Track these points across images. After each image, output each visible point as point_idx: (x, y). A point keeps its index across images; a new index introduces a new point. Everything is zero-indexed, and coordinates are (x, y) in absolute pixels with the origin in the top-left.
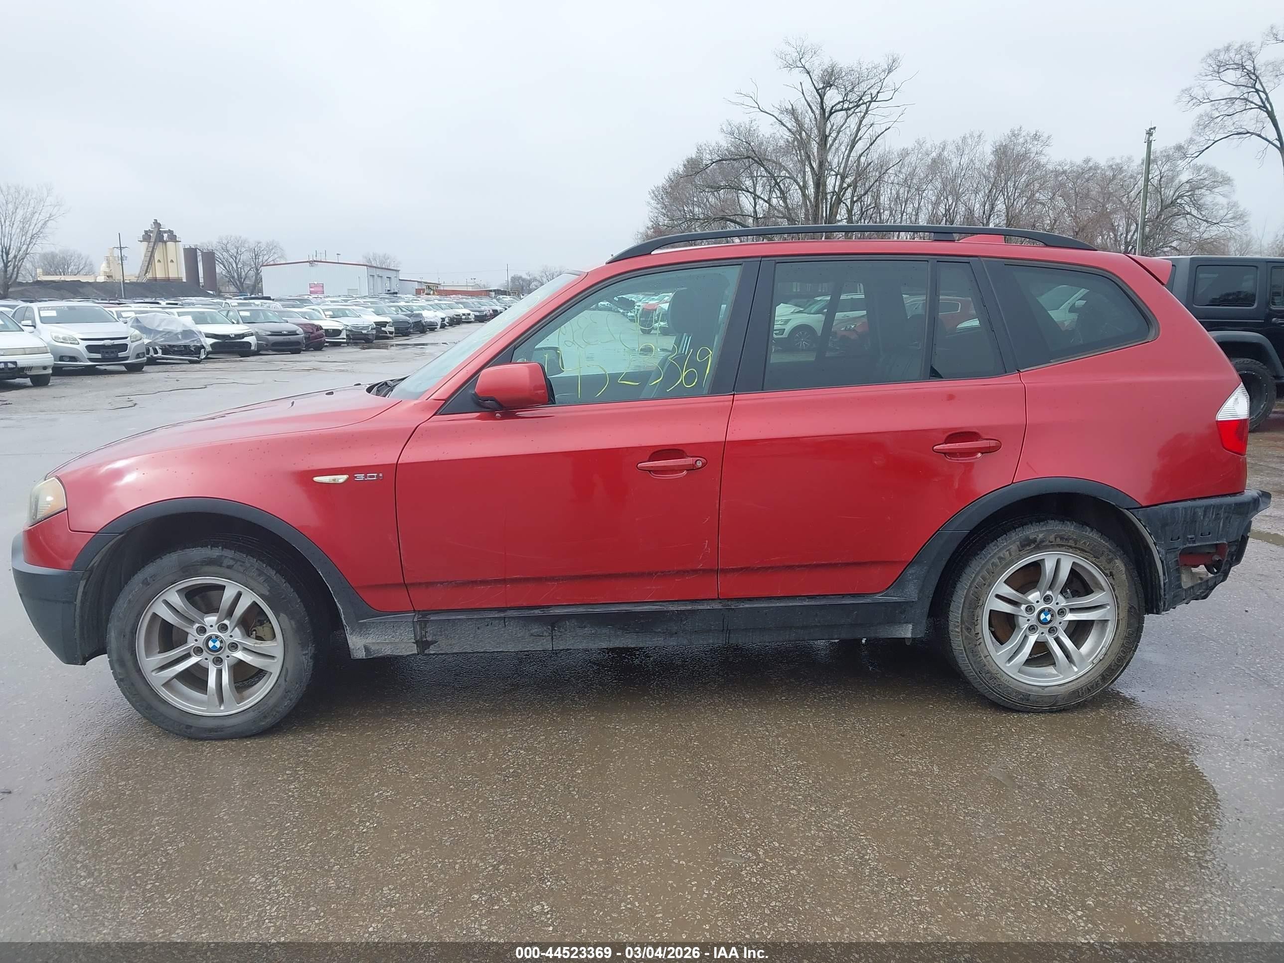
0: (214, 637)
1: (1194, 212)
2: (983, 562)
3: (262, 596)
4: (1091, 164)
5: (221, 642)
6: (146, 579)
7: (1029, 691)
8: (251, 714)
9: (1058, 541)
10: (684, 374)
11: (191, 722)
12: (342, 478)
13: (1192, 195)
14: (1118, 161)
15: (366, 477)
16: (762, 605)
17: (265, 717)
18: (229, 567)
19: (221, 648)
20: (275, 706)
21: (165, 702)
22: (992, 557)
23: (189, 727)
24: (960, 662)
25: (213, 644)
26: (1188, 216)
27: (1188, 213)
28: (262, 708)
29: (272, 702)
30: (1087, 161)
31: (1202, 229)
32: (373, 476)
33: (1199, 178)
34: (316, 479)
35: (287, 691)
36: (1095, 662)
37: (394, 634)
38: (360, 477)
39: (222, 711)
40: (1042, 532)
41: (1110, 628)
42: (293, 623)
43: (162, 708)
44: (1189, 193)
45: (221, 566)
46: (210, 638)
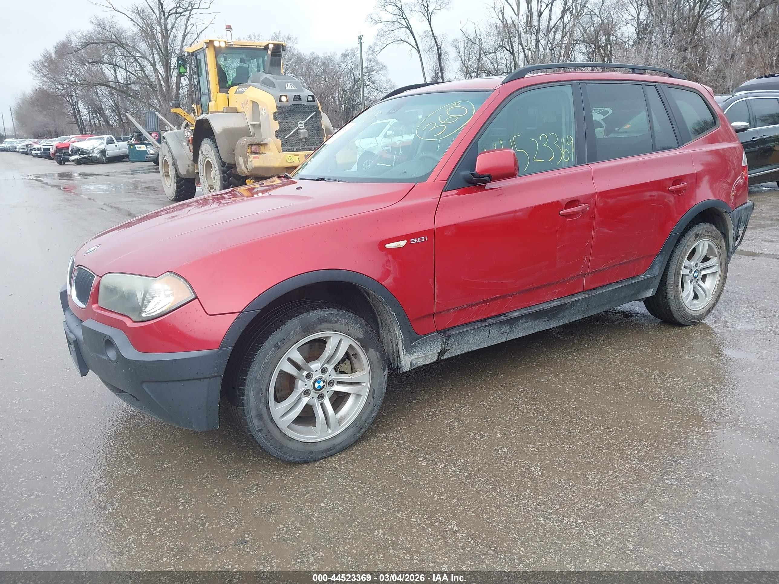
0: (318, 379)
1: (371, 85)
2: (681, 249)
3: (358, 339)
4: (315, 55)
5: (324, 382)
6: (277, 343)
7: (695, 313)
8: (352, 430)
9: (706, 234)
10: (563, 153)
11: (312, 449)
12: (403, 243)
13: (369, 75)
14: (330, 55)
15: (417, 240)
16: (604, 291)
17: (361, 429)
18: (337, 322)
19: (324, 386)
20: (367, 419)
21: (291, 439)
22: (685, 246)
23: (310, 453)
24: (671, 304)
25: (318, 385)
26: (368, 87)
27: (368, 85)
28: (358, 424)
29: (365, 416)
30: (312, 54)
31: (375, 94)
32: (421, 239)
33: (370, 65)
34: (388, 246)
35: (374, 406)
36: (714, 293)
37: (429, 349)
38: (415, 241)
39: (330, 434)
40: (700, 229)
41: (718, 274)
42: (378, 354)
43: (291, 445)
44: (368, 74)
45: (331, 322)
46: (316, 381)
